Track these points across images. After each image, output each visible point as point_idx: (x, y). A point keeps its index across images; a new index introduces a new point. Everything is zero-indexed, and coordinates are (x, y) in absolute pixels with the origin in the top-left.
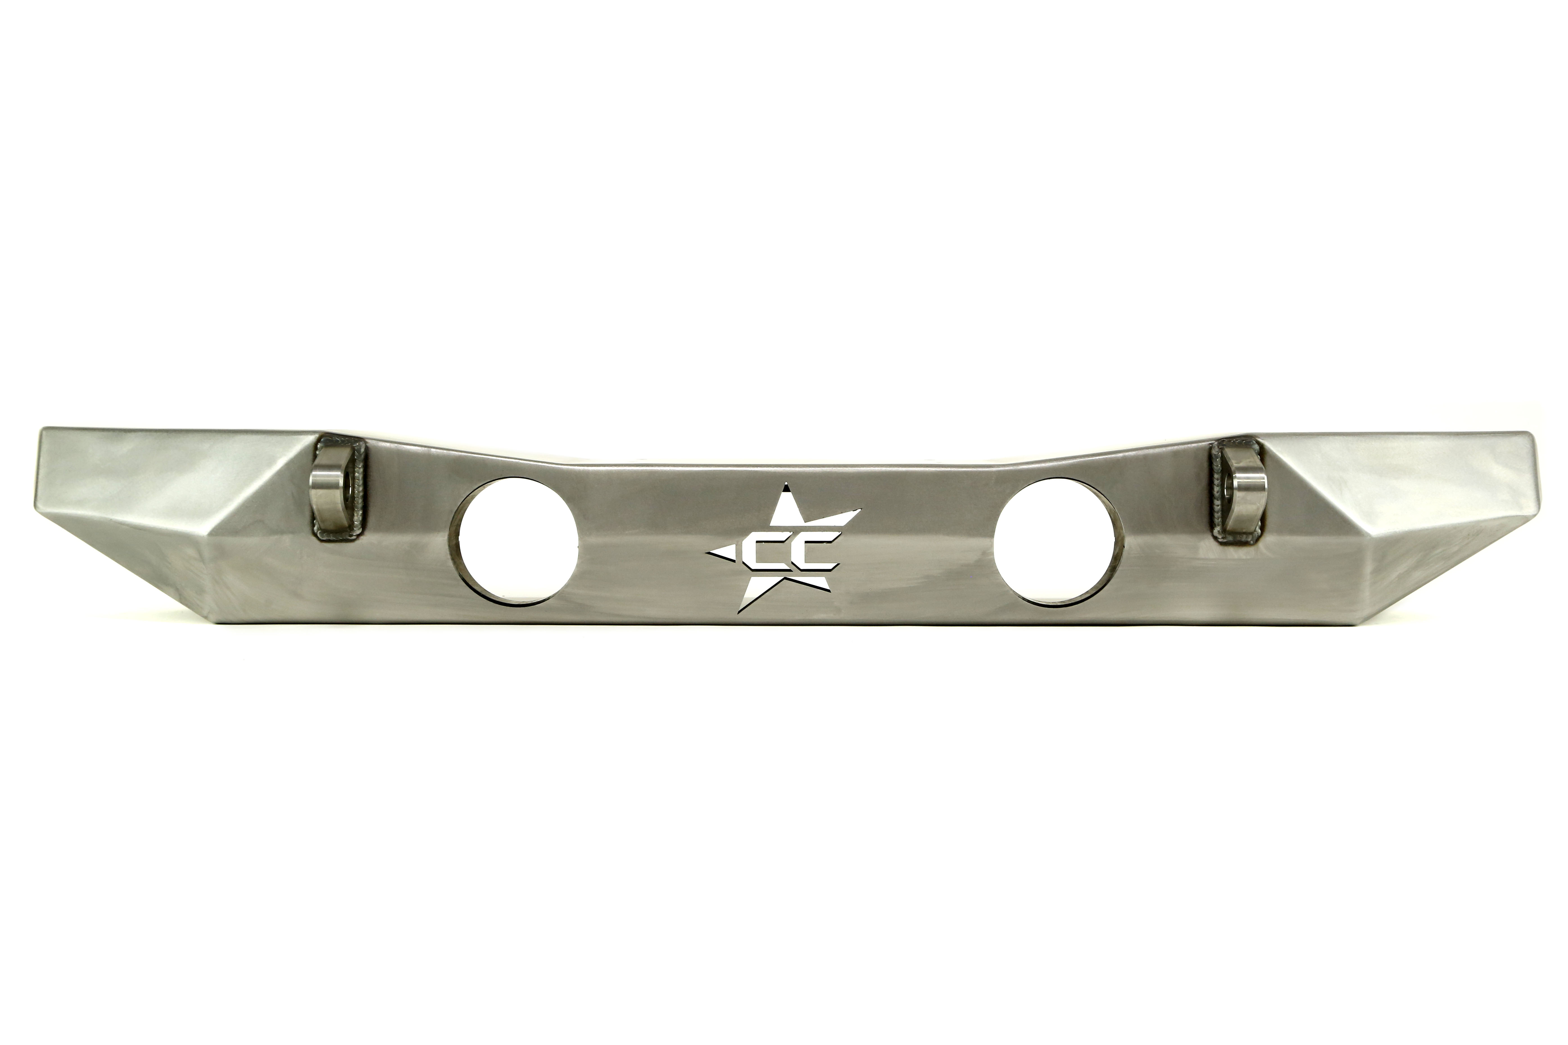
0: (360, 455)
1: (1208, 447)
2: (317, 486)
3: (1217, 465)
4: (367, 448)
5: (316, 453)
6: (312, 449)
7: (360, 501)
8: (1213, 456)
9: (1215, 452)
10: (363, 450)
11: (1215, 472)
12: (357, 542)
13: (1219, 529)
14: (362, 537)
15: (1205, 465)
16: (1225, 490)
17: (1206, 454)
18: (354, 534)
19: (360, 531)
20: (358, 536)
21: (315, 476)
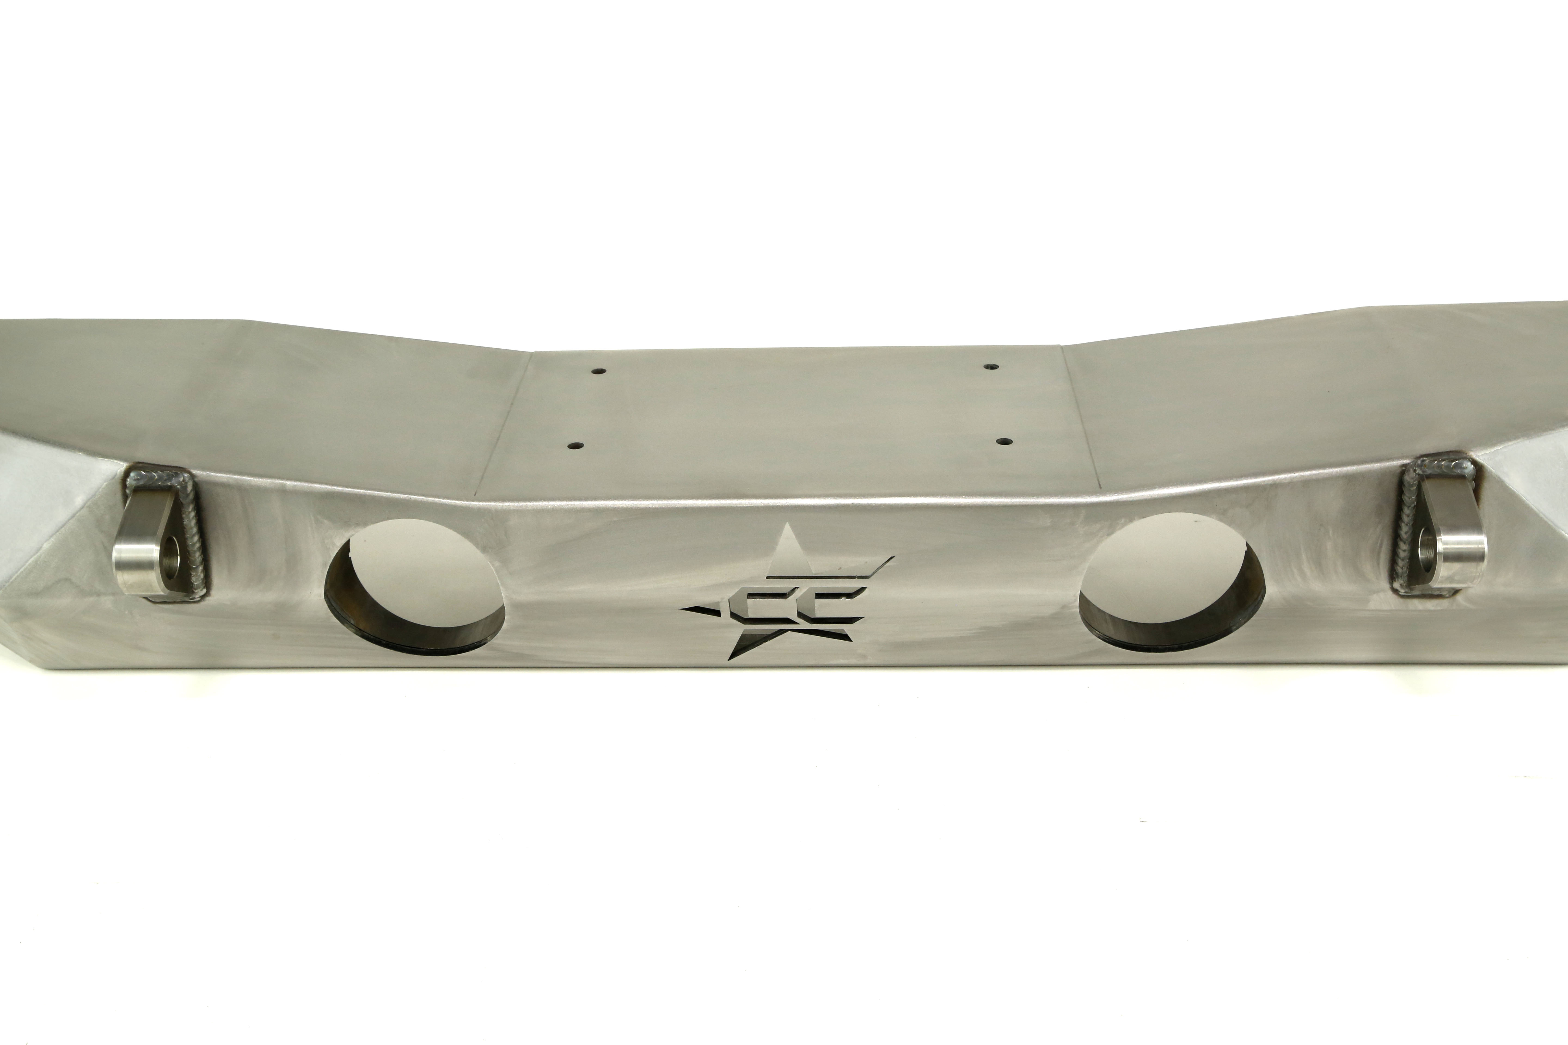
0: (188, 495)
1: (1399, 471)
2: (124, 566)
3: (1410, 498)
4: (196, 486)
5: (125, 492)
6: (119, 487)
7: (198, 554)
8: (1406, 483)
9: (1409, 478)
10: (190, 488)
11: (1405, 505)
12: (202, 603)
13: (1402, 582)
14: (208, 598)
15: (1393, 495)
16: (1419, 549)
17: (1395, 481)
18: (196, 597)
19: (205, 591)
20: (203, 597)
21: (120, 551)
